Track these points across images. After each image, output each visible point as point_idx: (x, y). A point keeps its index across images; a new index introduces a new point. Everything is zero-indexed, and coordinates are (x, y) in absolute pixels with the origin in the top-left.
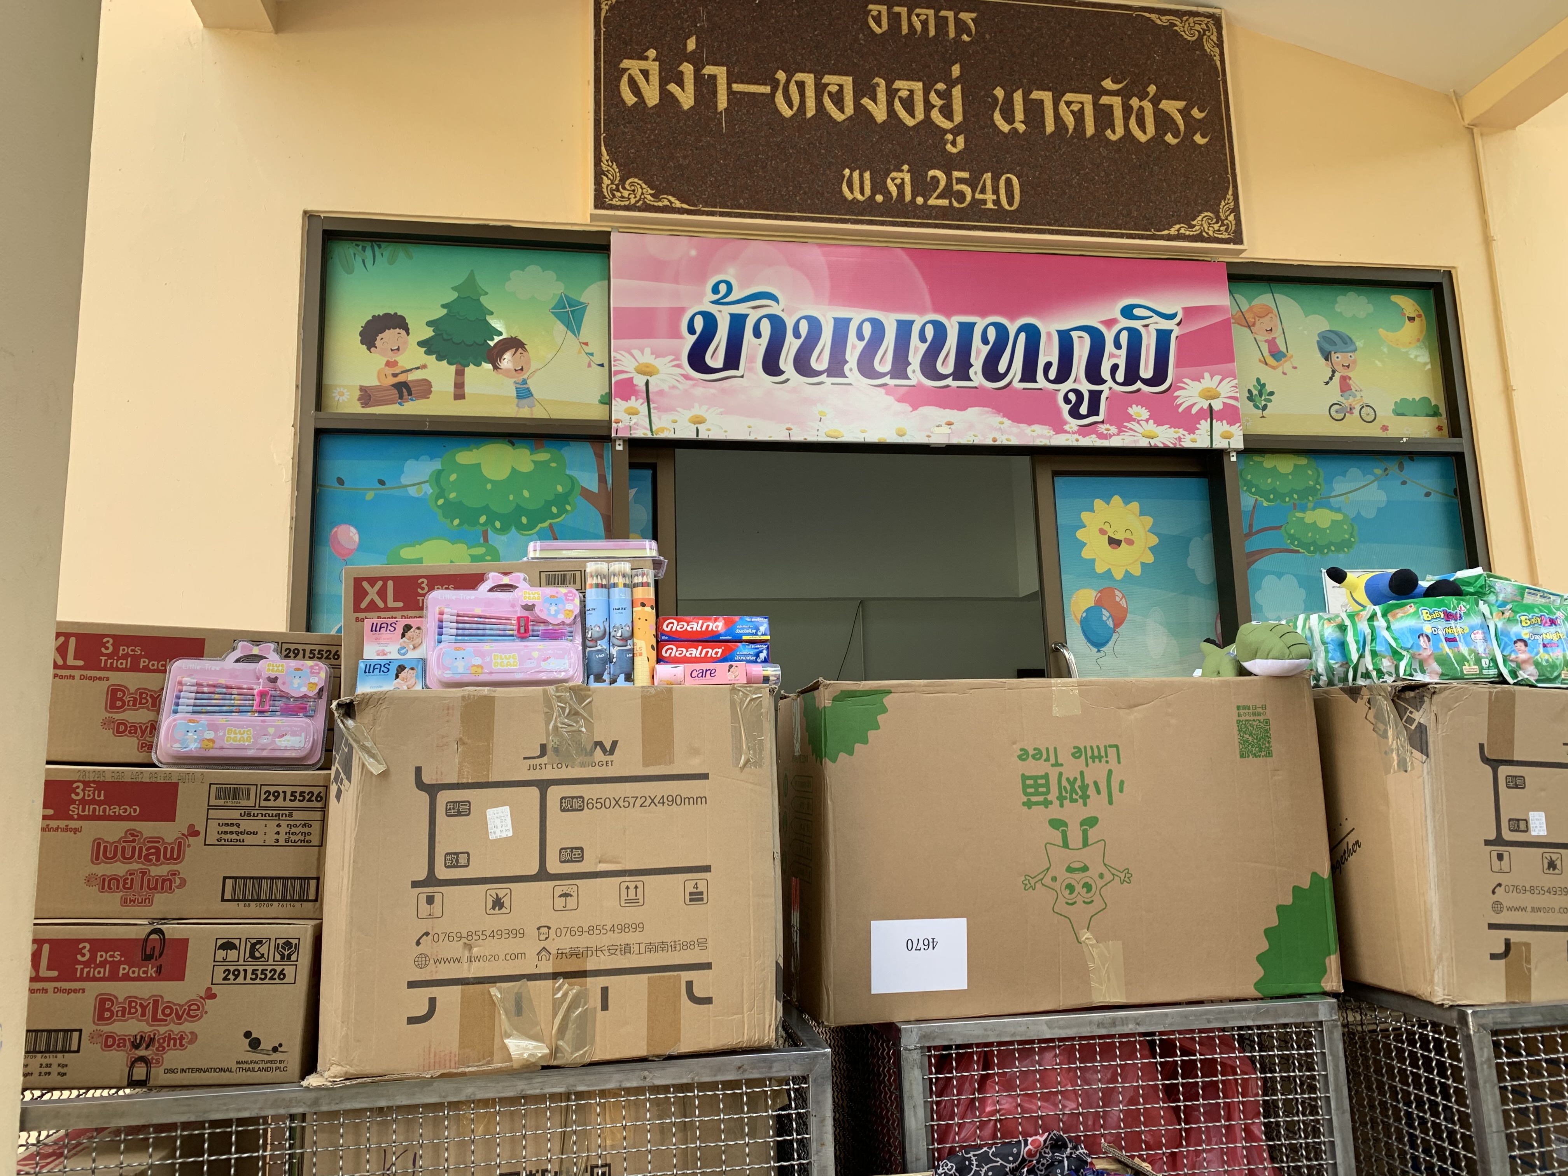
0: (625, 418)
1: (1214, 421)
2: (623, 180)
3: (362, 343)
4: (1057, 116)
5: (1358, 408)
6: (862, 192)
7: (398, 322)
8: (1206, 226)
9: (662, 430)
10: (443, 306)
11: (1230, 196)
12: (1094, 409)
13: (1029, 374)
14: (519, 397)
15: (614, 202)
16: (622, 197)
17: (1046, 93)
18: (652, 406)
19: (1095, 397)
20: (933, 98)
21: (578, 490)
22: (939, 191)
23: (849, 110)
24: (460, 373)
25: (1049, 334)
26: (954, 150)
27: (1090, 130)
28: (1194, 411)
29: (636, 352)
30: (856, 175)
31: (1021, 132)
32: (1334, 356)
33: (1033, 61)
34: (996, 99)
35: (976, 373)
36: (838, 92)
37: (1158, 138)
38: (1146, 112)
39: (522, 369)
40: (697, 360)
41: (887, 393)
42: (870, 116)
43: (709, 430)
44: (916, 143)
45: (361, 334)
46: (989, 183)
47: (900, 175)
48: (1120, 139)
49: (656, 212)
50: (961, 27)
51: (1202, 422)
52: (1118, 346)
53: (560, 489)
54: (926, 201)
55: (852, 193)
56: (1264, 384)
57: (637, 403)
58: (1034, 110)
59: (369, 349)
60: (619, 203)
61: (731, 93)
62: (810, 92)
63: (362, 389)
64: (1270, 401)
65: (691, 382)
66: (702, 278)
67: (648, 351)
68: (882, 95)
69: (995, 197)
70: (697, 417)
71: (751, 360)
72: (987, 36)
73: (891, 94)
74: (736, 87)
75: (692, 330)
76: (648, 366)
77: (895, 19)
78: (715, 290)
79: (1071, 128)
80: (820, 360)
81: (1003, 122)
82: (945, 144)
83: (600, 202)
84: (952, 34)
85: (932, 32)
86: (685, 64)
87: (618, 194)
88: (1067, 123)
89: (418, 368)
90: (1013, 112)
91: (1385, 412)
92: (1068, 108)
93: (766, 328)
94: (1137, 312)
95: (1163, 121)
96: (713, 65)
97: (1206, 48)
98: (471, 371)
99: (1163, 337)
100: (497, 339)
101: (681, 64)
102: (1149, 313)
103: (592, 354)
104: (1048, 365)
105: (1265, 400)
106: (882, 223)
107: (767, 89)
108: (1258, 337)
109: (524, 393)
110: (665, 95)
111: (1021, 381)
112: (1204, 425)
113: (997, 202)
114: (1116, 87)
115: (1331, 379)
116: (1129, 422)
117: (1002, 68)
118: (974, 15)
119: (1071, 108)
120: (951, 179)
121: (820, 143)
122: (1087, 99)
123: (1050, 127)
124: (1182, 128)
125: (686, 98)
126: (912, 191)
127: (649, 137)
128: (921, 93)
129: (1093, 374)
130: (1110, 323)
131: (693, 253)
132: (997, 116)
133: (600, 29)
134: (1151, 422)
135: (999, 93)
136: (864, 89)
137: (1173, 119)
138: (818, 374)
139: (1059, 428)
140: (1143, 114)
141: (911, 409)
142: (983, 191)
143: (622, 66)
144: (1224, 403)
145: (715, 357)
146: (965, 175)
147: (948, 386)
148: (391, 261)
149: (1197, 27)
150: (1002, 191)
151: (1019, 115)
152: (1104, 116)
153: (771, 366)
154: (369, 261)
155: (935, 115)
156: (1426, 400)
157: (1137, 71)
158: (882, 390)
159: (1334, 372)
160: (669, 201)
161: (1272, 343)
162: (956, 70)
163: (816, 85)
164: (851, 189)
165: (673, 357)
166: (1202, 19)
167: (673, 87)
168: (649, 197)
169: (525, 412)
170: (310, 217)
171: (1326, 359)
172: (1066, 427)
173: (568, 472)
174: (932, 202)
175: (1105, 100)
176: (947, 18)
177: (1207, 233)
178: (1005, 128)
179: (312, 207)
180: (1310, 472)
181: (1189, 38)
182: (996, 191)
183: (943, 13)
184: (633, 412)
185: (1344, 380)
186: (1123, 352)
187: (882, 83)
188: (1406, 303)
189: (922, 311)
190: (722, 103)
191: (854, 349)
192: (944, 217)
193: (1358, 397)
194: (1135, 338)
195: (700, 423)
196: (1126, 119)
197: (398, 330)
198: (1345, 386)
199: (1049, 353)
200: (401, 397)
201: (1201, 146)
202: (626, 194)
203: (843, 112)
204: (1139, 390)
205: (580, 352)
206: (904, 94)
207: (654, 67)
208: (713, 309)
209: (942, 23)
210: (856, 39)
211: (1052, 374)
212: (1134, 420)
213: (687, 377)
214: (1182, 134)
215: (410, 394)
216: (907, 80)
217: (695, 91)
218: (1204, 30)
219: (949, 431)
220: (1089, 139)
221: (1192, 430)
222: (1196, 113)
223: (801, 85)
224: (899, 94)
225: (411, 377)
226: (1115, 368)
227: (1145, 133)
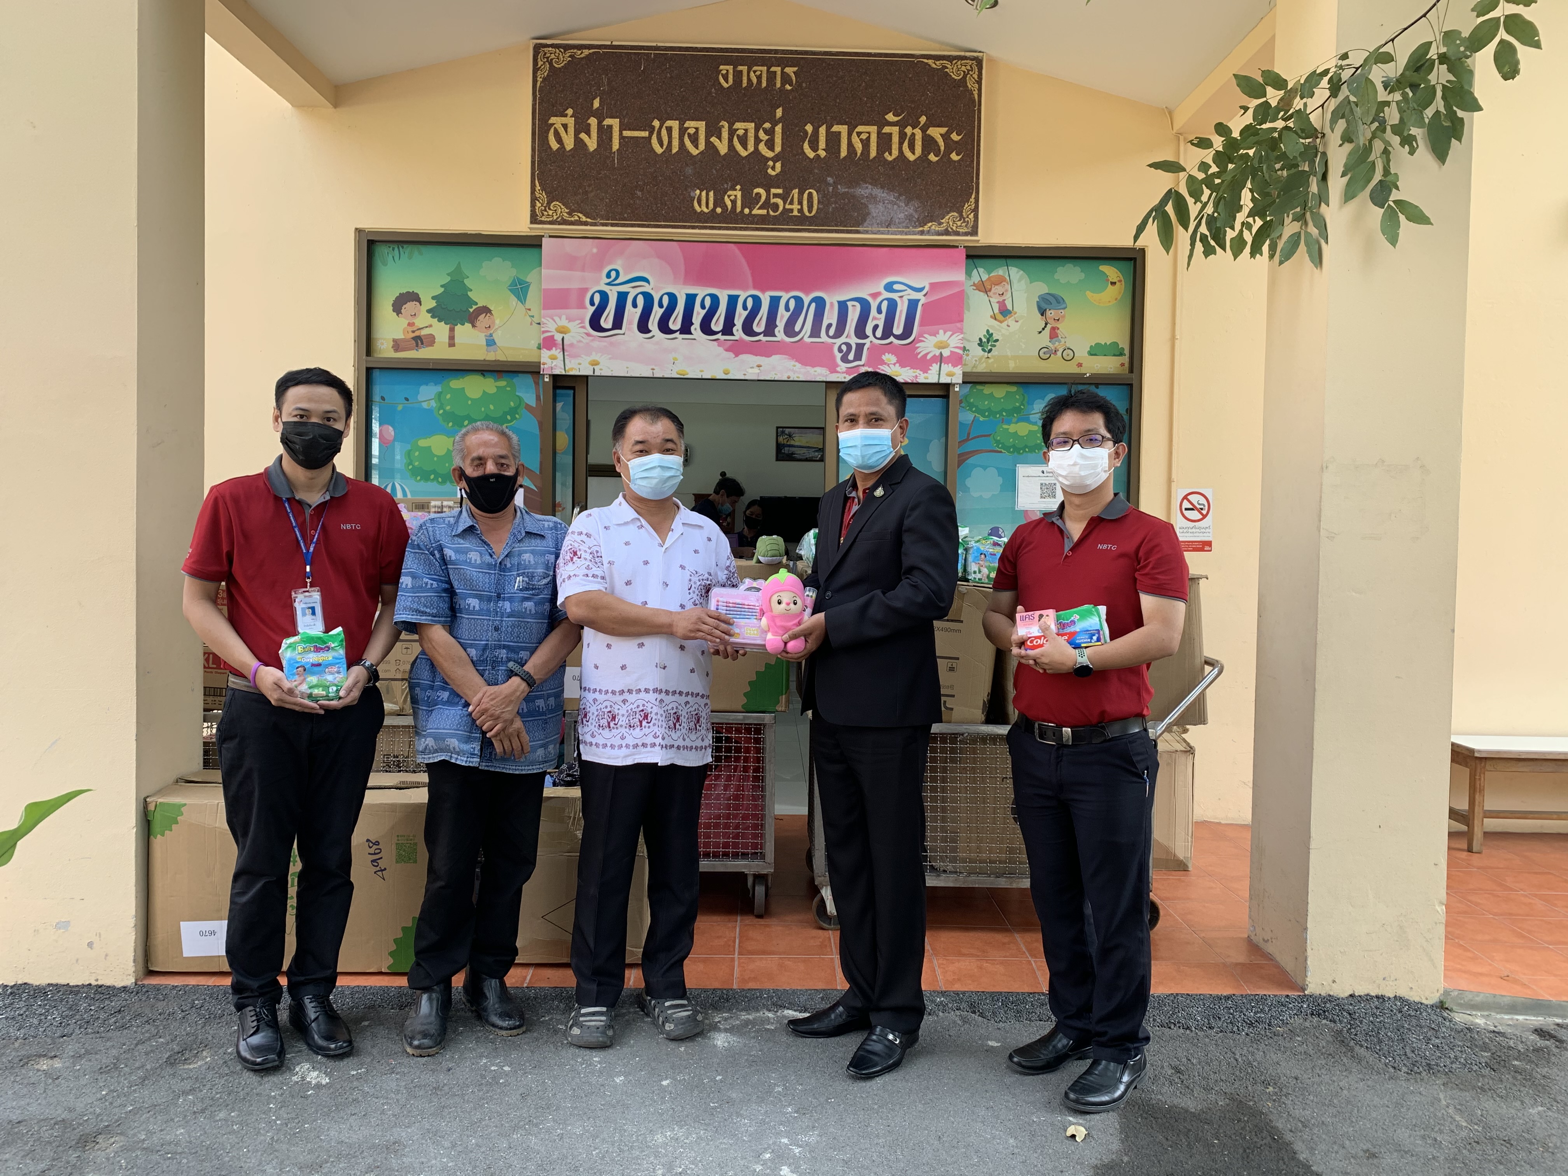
0: (549, 361)
1: (943, 364)
2: (549, 203)
3: (394, 311)
4: (850, 144)
5: (1061, 350)
6: (707, 207)
7: (415, 297)
8: (951, 223)
9: (572, 369)
10: (442, 286)
11: (972, 200)
12: (858, 357)
13: (815, 333)
14: (487, 345)
15: (543, 219)
16: (548, 215)
17: (844, 126)
18: (566, 354)
19: (860, 347)
20: (762, 134)
21: (523, 405)
22: (760, 203)
23: (702, 146)
24: (452, 330)
25: (832, 304)
26: (773, 173)
27: (873, 153)
28: (929, 357)
29: (557, 319)
30: (704, 193)
31: (822, 157)
32: (1048, 312)
33: (836, 102)
34: (806, 133)
35: (779, 332)
36: (694, 133)
37: (924, 157)
38: (917, 137)
39: (489, 327)
40: (595, 323)
41: (719, 346)
42: (717, 151)
43: (601, 369)
44: (747, 169)
45: (393, 305)
46: (796, 196)
47: (735, 193)
48: (894, 159)
49: (569, 225)
50: (786, 78)
51: (934, 365)
52: (879, 311)
53: (512, 404)
54: (750, 212)
55: (700, 207)
56: (992, 334)
57: (556, 352)
58: (833, 140)
59: (398, 315)
60: (546, 219)
61: (622, 137)
62: (675, 134)
63: (395, 341)
64: (995, 346)
65: (591, 338)
66: (600, 268)
67: (564, 317)
68: (725, 134)
69: (799, 207)
70: (594, 361)
71: (630, 323)
72: (804, 85)
73: (732, 132)
74: (627, 133)
75: (592, 304)
76: (563, 327)
77: (738, 75)
78: (608, 275)
79: (859, 152)
80: (675, 323)
81: (810, 150)
82: (767, 169)
83: (534, 219)
84: (778, 85)
85: (764, 84)
86: (592, 118)
87: (546, 213)
88: (857, 149)
89: (427, 327)
90: (818, 143)
91: (1082, 353)
92: (859, 137)
93: (640, 301)
94: (896, 287)
95: (929, 144)
96: (610, 118)
97: (968, 84)
98: (458, 328)
99: (913, 304)
100: (474, 307)
101: (589, 118)
102: (904, 288)
103: (533, 317)
104: (829, 326)
105: (991, 345)
106: (720, 228)
107: (645, 134)
108: (991, 299)
109: (491, 343)
110: (579, 142)
111: (810, 337)
112: (935, 367)
113: (801, 211)
114: (896, 119)
115: (1043, 329)
116: (881, 365)
117: (812, 109)
118: (795, 69)
119: (861, 137)
120: (770, 195)
121: (680, 172)
122: (873, 129)
123: (844, 153)
124: (942, 148)
125: (592, 143)
126: (742, 204)
127: (567, 172)
128: (753, 131)
129: (860, 332)
130: (875, 295)
131: (595, 250)
132: (806, 146)
133: (536, 96)
134: (897, 365)
135: (809, 128)
136: (713, 130)
137: (936, 142)
138: (674, 332)
139: (833, 370)
140: (914, 139)
141: (734, 356)
142: (791, 203)
143: (551, 122)
144: (951, 352)
145: (607, 321)
146: (780, 191)
147: (760, 341)
148: (410, 258)
149: (963, 68)
150: (805, 203)
151: (822, 144)
152: (885, 142)
153: (643, 327)
154: (396, 258)
155: (762, 147)
156: (1115, 344)
157: (913, 106)
158: (715, 343)
159: (1046, 324)
160: (579, 217)
161: (1002, 305)
162: (779, 113)
163: (680, 129)
164: (700, 205)
165: (580, 321)
166: (968, 61)
167: (583, 136)
168: (565, 214)
169: (491, 357)
170: (359, 231)
171: (1042, 315)
172: (838, 369)
173: (517, 394)
174: (755, 212)
175: (887, 129)
176: (776, 72)
177: (952, 229)
178: (811, 154)
179: (360, 226)
180: (1017, 397)
181: (956, 78)
182: (800, 203)
183: (773, 69)
184: (553, 358)
185: (1054, 329)
186: (883, 316)
187: (726, 124)
188: (1110, 271)
189: (745, 289)
190: (616, 146)
191: (698, 315)
192: (762, 222)
193: (1063, 342)
194: (893, 305)
195: (596, 365)
196: (901, 144)
197: (414, 302)
198: (1054, 335)
199: (831, 317)
200: (417, 346)
201: (955, 161)
202: (550, 212)
203: (697, 149)
204: (891, 343)
205: (525, 315)
206: (741, 132)
207: (571, 121)
208: (606, 289)
209: (772, 76)
210: (710, 93)
211: (832, 332)
212: (885, 364)
213: (588, 334)
214: (942, 153)
215: (422, 344)
216: (744, 122)
217: (598, 137)
218: (968, 70)
219: (759, 371)
220: (872, 160)
221: (925, 370)
222: (955, 137)
223: (669, 130)
224: (738, 133)
225: (424, 332)
226: (876, 327)
227: (914, 153)
